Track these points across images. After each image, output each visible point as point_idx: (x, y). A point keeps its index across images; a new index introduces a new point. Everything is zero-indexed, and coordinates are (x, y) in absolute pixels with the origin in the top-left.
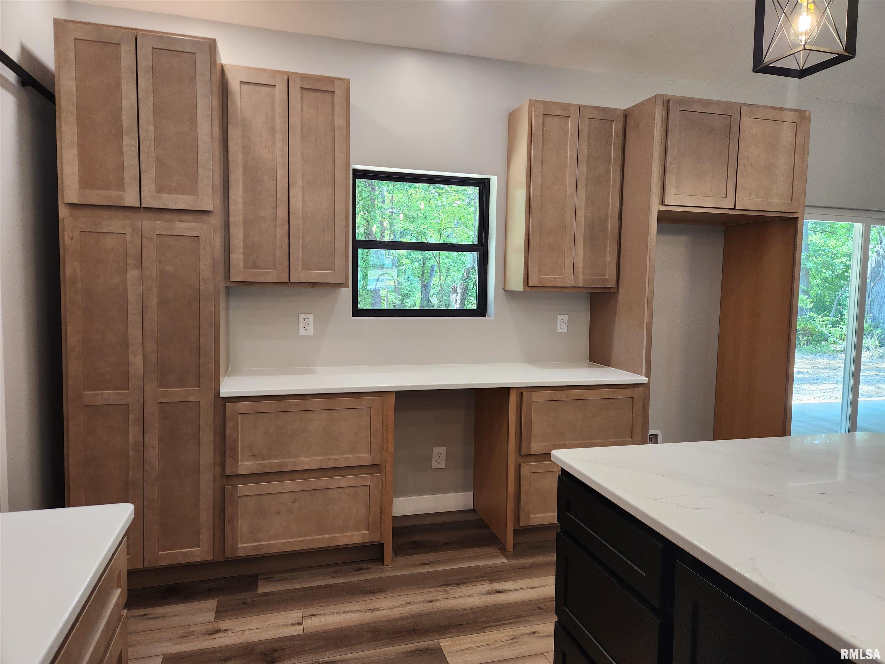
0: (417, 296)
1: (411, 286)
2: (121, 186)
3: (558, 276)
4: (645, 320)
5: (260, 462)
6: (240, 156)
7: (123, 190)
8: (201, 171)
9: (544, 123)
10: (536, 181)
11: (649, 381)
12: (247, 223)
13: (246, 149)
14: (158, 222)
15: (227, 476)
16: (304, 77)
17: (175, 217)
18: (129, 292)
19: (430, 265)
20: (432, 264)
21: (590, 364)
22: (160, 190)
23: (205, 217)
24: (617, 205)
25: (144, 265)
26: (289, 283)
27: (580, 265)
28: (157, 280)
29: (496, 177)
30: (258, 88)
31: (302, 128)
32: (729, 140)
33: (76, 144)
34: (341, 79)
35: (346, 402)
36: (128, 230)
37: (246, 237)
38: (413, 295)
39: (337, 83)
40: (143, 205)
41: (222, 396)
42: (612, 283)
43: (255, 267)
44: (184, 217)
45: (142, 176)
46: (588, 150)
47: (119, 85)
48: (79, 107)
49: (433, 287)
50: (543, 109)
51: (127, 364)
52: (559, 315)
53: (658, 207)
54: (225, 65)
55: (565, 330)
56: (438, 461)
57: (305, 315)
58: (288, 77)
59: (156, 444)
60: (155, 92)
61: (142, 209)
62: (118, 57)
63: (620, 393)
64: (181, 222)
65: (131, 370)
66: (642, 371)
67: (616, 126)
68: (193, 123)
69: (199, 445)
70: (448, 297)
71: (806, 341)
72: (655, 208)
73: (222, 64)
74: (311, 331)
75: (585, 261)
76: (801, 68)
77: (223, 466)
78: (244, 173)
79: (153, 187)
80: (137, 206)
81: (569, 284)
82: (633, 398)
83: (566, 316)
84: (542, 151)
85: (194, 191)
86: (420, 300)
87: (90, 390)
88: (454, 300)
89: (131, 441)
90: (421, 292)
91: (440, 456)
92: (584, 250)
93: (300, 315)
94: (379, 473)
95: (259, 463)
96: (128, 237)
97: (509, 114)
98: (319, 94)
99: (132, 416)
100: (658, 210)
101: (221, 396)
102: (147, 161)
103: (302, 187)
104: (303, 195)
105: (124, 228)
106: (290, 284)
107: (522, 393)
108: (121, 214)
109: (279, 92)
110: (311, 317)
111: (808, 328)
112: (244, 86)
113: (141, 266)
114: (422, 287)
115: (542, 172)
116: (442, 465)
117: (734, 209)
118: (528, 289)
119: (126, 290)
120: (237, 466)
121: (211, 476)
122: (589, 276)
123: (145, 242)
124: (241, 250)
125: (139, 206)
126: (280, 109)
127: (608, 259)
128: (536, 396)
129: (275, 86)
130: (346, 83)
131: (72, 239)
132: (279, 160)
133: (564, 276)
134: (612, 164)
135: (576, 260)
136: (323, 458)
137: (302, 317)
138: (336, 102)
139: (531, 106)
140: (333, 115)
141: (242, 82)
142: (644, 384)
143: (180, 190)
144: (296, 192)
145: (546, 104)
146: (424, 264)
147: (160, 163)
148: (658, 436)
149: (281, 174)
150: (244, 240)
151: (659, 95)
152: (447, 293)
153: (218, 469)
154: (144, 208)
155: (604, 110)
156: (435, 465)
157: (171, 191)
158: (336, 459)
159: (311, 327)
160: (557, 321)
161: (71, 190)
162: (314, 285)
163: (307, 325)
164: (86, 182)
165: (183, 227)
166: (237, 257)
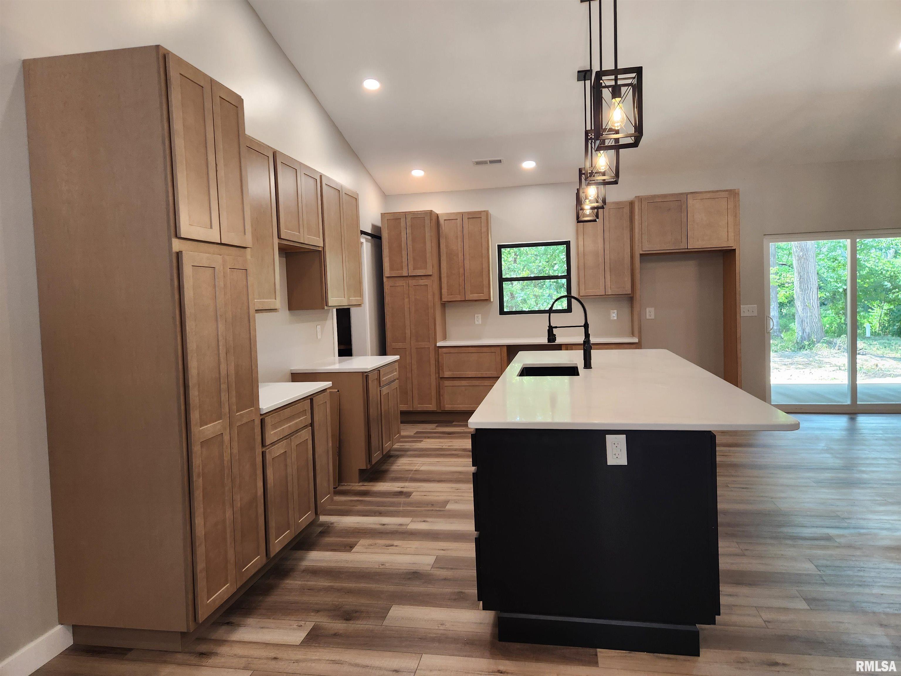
2: (402, 268)
6: (445, 249)
7: (403, 270)
8: (428, 260)
12: (448, 276)
13: (447, 247)
14: (414, 281)
15: (440, 377)
16: (469, 213)
17: (420, 278)
22: (414, 269)
23: (430, 277)
26: (465, 301)
27: (608, 283)
28: (414, 302)
29: (573, 240)
30: (451, 221)
31: (468, 235)
33: (388, 256)
34: (484, 211)
35: (485, 349)
36: (404, 284)
37: (448, 282)
39: (482, 213)
42: (629, 292)
43: (452, 295)
44: (423, 278)
45: (409, 264)
47: (401, 233)
48: (389, 242)
51: (405, 333)
52: (611, 310)
53: (640, 252)
54: (438, 215)
55: (615, 318)
57: (478, 314)
58: (462, 214)
60: (412, 233)
62: (400, 223)
64: (421, 280)
65: (407, 335)
68: (425, 242)
69: (430, 365)
72: (638, 253)
74: (480, 322)
75: (611, 281)
77: (439, 373)
79: (412, 268)
80: (407, 275)
81: (603, 293)
83: (616, 311)
85: (425, 268)
87: (394, 343)
89: (407, 362)
92: (611, 275)
93: (474, 314)
95: (452, 373)
96: (405, 287)
98: (475, 219)
99: (407, 353)
101: (437, 346)
102: (410, 258)
108: (402, 279)
109: (459, 221)
110: (480, 316)
112: (446, 221)
113: (409, 297)
119: (405, 307)
120: (444, 373)
121: (434, 377)
122: (615, 289)
123: (410, 288)
124: (446, 288)
126: (460, 228)
129: (457, 219)
130: (487, 213)
131: (388, 289)
132: (460, 248)
135: (606, 281)
136: (476, 373)
137: (476, 315)
138: (482, 221)
140: (481, 227)
142: (637, 342)
143: (421, 268)
144: (467, 262)
147: (414, 259)
149: (461, 255)
150: (447, 284)
151: (636, 196)
153: (437, 374)
154: (410, 276)
155: (618, 203)
157: (418, 269)
158: (482, 374)
159: (480, 320)
160: (610, 314)
161: (387, 272)
162: (476, 301)
163: (478, 319)
164: (392, 268)
165: (422, 282)
166: (444, 291)
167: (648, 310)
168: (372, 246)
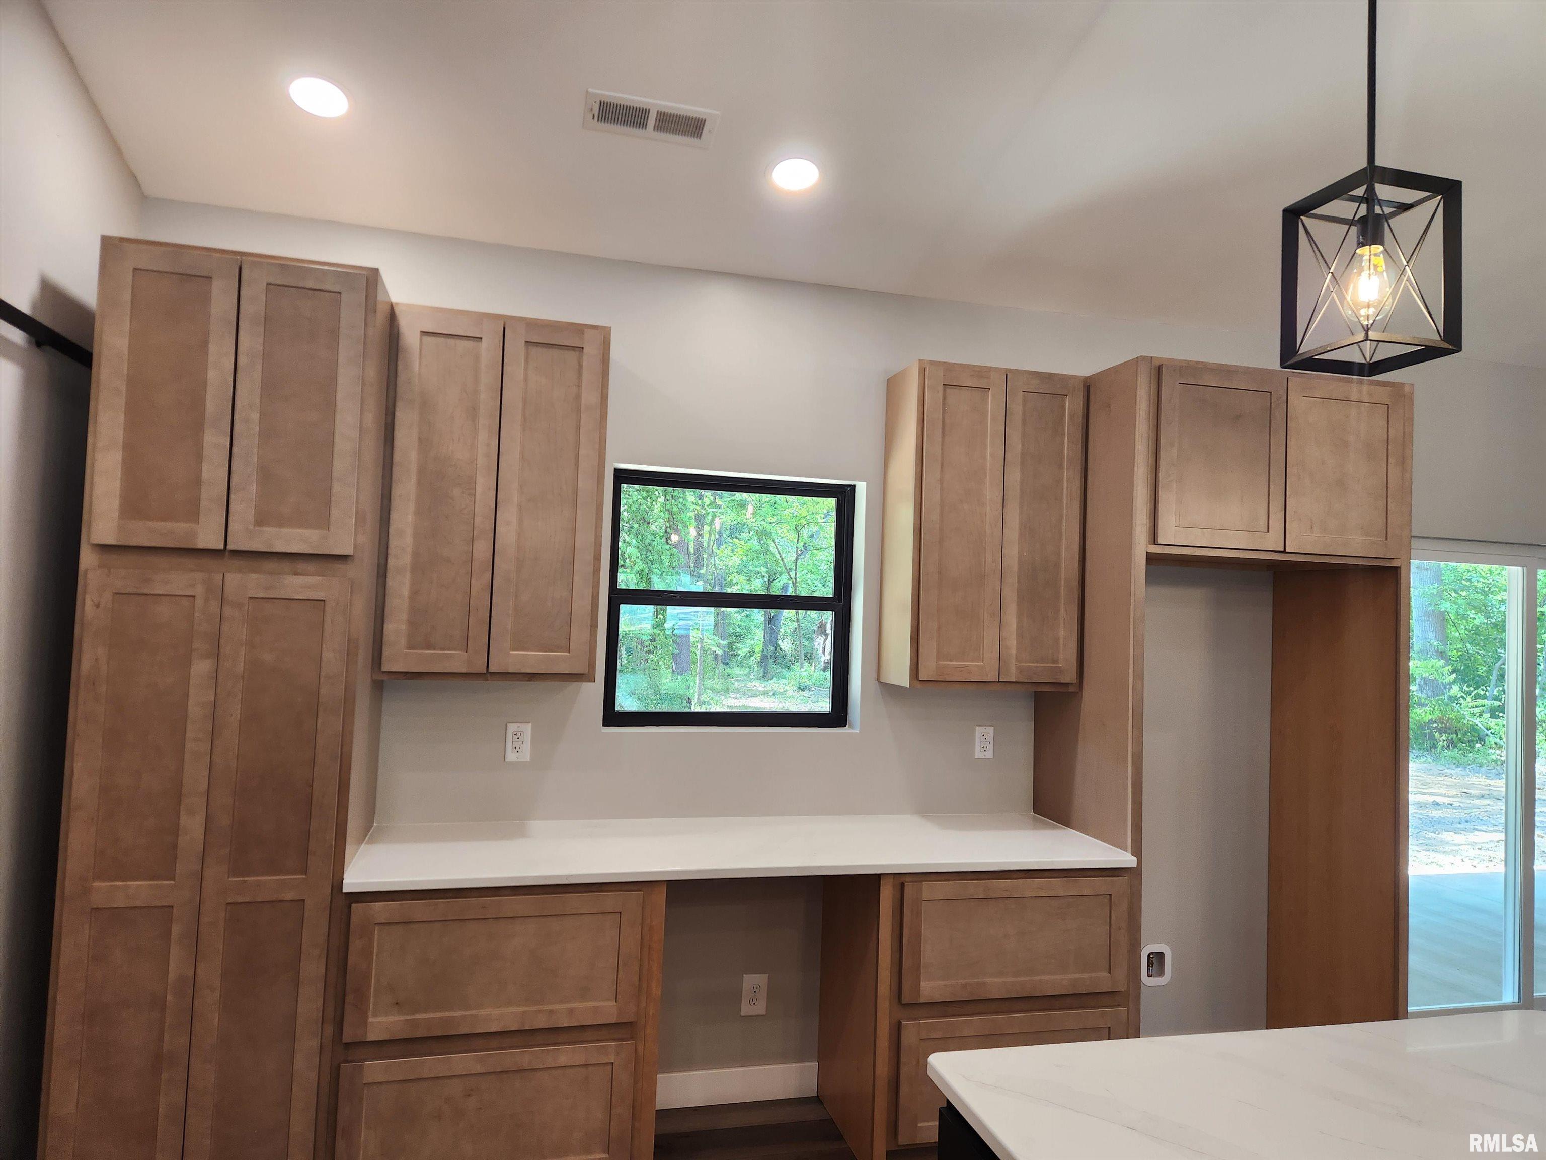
0: (756, 638)
1: (747, 620)
2: (193, 512)
3: (972, 661)
4: (1130, 748)
5: (409, 1017)
6: (413, 455)
7: (196, 521)
8: (337, 488)
9: (944, 398)
10: (932, 497)
11: (1139, 862)
12: (419, 568)
13: (424, 443)
14: (254, 576)
15: (345, 1043)
16: (532, 324)
17: (286, 565)
18: (191, 702)
19: (780, 585)
20: (784, 584)
21: (1035, 819)
22: (260, 521)
23: (339, 566)
24: (1077, 538)
25: (222, 650)
26: (487, 675)
27: (1012, 643)
28: (243, 677)
29: (865, 484)
30: (451, 342)
31: (524, 409)
32: (1270, 435)
33: (121, 444)
34: (596, 327)
35: (574, 901)
36: (199, 590)
37: (415, 593)
38: (749, 637)
39: (588, 334)
40: (230, 547)
41: (346, 889)
42: (1070, 676)
43: (429, 646)
44: (301, 566)
45: (232, 497)
46: (1023, 445)
47: (204, 345)
48: (132, 381)
49: (785, 623)
50: (944, 376)
51: (175, 830)
52: (977, 727)
53: (1147, 547)
54: (397, 304)
55: (989, 754)
56: (753, 1001)
57: (519, 725)
58: (504, 325)
59: (217, 983)
60: (266, 356)
61: (227, 553)
62: (205, 299)
63: (1086, 886)
64: (295, 575)
65: (182, 841)
66: (1126, 843)
67: (1072, 405)
68: (329, 407)
69: (297, 984)
70: (811, 640)
71: (1445, 742)
72: (1141, 547)
73: (391, 302)
74: (526, 755)
75: (1020, 635)
76: (1368, 360)
77: (339, 1024)
78: (419, 483)
79: (251, 515)
80: (218, 548)
81: (992, 676)
82: (1110, 895)
83: (990, 730)
84: (942, 445)
85: (323, 521)
86: (762, 644)
87: (104, 880)
88: (821, 647)
89: (172, 976)
90: (763, 632)
91: (757, 991)
92: (1019, 616)
93: (508, 725)
94: (632, 1038)
95: (406, 1020)
96: (199, 602)
97: (888, 380)
98: (555, 353)
99: (176, 929)
100: (1147, 552)
101: (344, 891)
102: (245, 471)
103: (520, 507)
104: (520, 521)
105: (193, 586)
106: (489, 676)
107: (903, 885)
108: (189, 562)
109: (488, 349)
110: (528, 729)
111: (1449, 718)
112: (427, 339)
113: (216, 653)
114: (765, 624)
115: (941, 481)
116: (760, 1008)
117: (1284, 552)
118: (918, 685)
119: (187, 695)
120: (366, 1023)
121: (314, 1043)
122: (1030, 662)
123: (228, 611)
124: (404, 617)
125: (222, 547)
126: (488, 378)
127: (1062, 633)
128: (929, 890)
129: (481, 338)
130: (604, 336)
131: (98, 606)
132: (481, 461)
133: (983, 662)
134: (1066, 467)
135: (1003, 634)
136: (526, 1009)
137: (512, 728)
138: (585, 364)
139: (922, 372)
140: (579, 386)
141: (424, 333)
142: (1130, 868)
143: (299, 519)
144: (508, 516)
145: (949, 367)
146: (770, 582)
147: (265, 475)
148: (1164, 954)
149: (483, 484)
150: (411, 599)
151: (1144, 358)
152: (810, 634)
153: (329, 1030)
155: (1049, 377)
156: (746, 1009)
157: (281, 521)
158: (551, 1012)
159: (527, 747)
160: (974, 740)
161: (104, 522)
162: (532, 677)
163: (520, 743)
164: (133, 507)
165: (297, 584)
166: (396, 629)
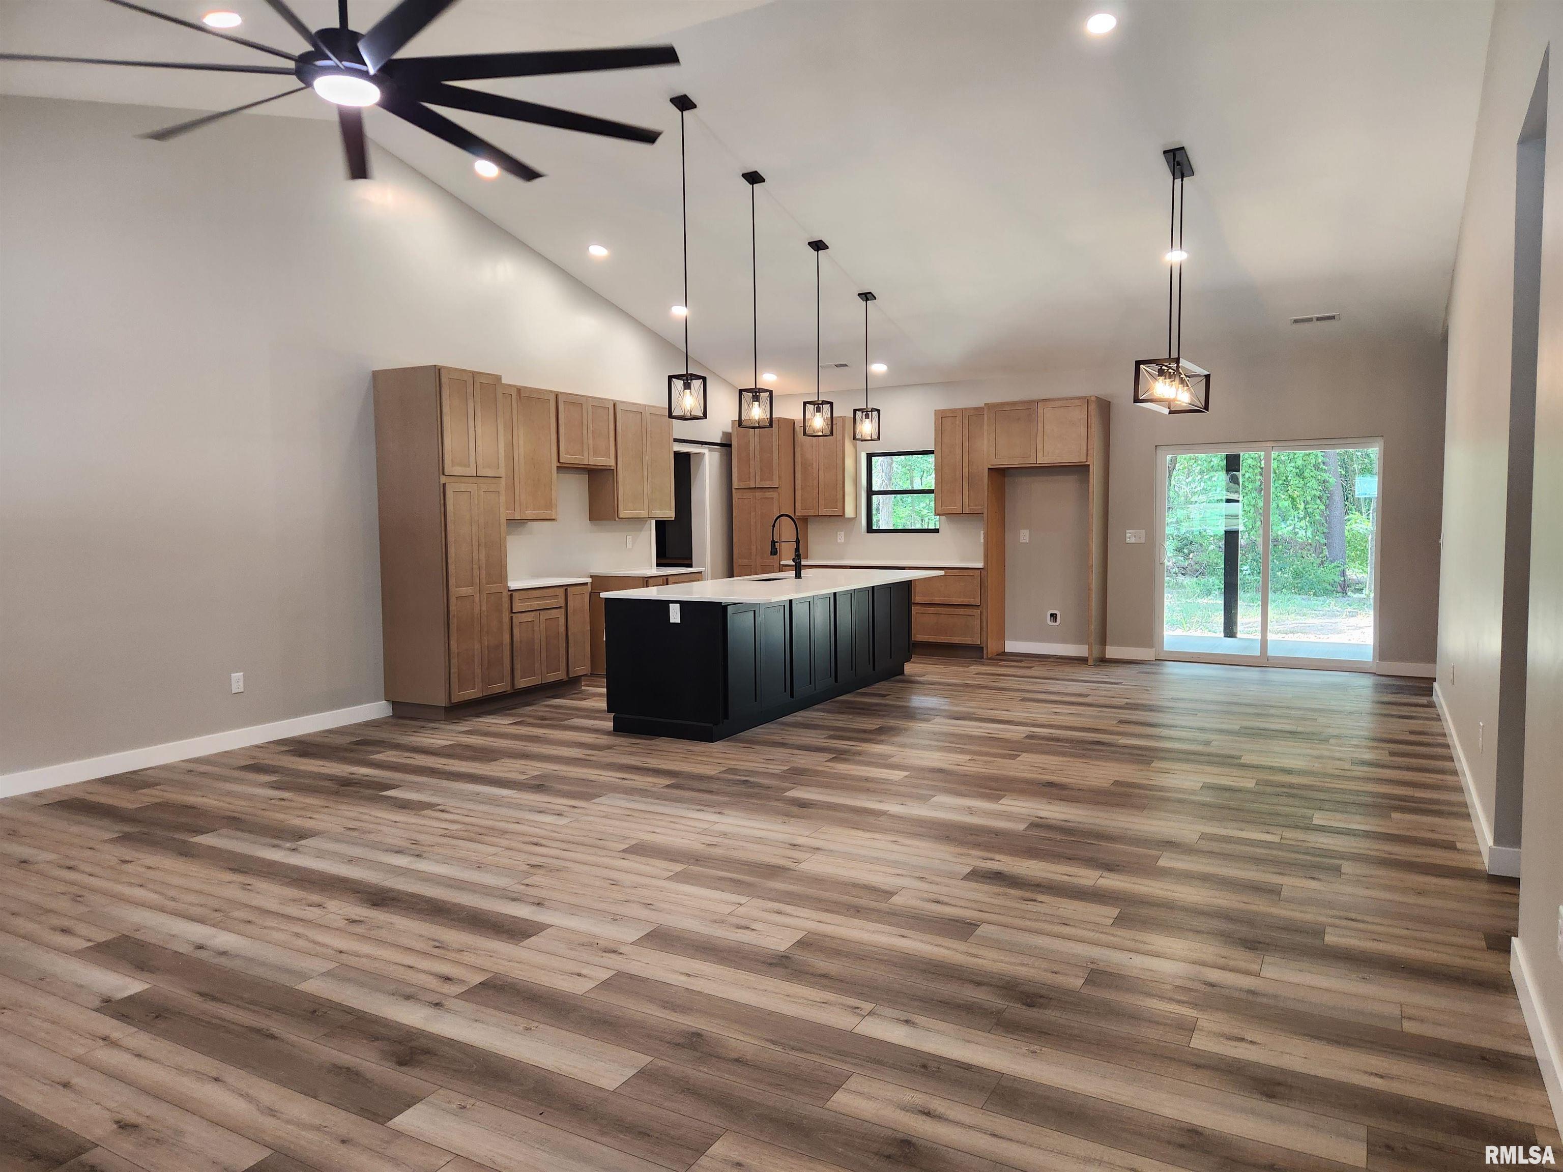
3: (953, 507)
6: (800, 459)
7: (750, 482)
8: (774, 471)
9: (941, 422)
13: (802, 456)
17: (767, 490)
25: (756, 510)
26: (819, 516)
27: (966, 500)
28: (760, 516)
31: (823, 443)
32: (1031, 424)
36: (751, 497)
37: (802, 495)
43: (806, 509)
45: (756, 475)
46: (969, 434)
50: (941, 414)
51: (750, 549)
57: (840, 532)
65: (752, 552)
68: (772, 452)
74: (843, 540)
75: (969, 497)
78: (801, 466)
79: (759, 479)
80: (754, 487)
81: (960, 511)
84: (941, 437)
85: (772, 480)
92: (969, 491)
96: (752, 499)
100: (988, 468)
102: (757, 469)
103: (824, 470)
104: (824, 474)
108: (749, 490)
110: (843, 533)
115: (941, 449)
119: (750, 520)
122: (972, 506)
123: (757, 501)
124: (800, 501)
131: (735, 501)
132: (814, 458)
133: (956, 507)
135: (964, 497)
137: (838, 533)
139: (936, 412)
144: (821, 473)
145: (943, 410)
147: (761, 470)
148: (1057, 614)
149: (815, 466)
150: (801, 497)
154: (757, 488)
157: (765, 480)
161: (735, 485)
162: (830, 516)
163: (841, 537)
164: (740, 480)
165: (768, 494)
166: (798, 504)
167: (1022, 531)
168: (721, 455)
